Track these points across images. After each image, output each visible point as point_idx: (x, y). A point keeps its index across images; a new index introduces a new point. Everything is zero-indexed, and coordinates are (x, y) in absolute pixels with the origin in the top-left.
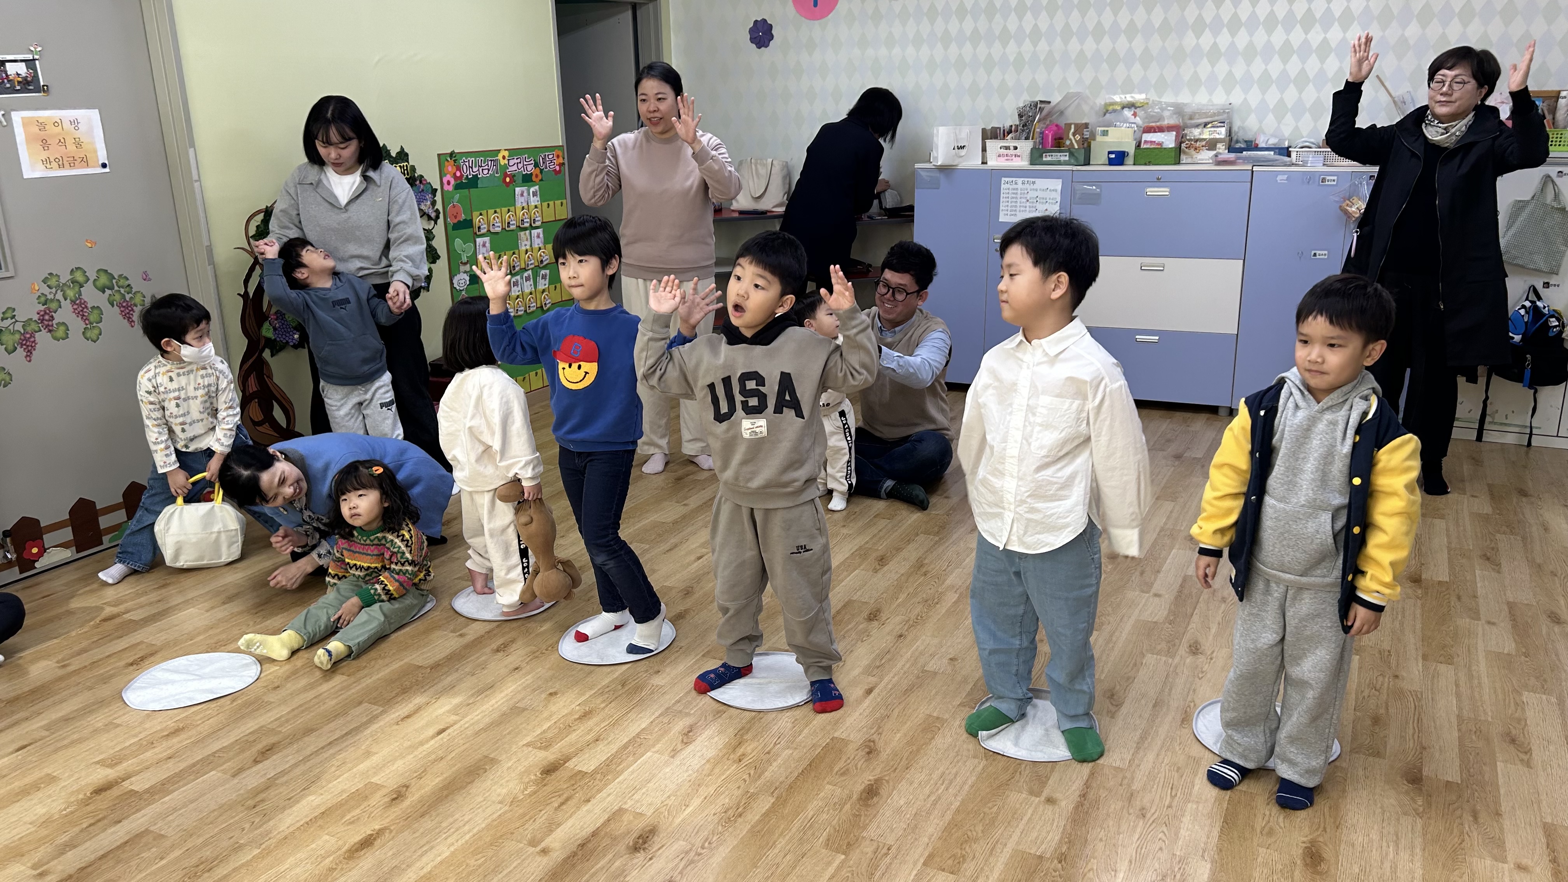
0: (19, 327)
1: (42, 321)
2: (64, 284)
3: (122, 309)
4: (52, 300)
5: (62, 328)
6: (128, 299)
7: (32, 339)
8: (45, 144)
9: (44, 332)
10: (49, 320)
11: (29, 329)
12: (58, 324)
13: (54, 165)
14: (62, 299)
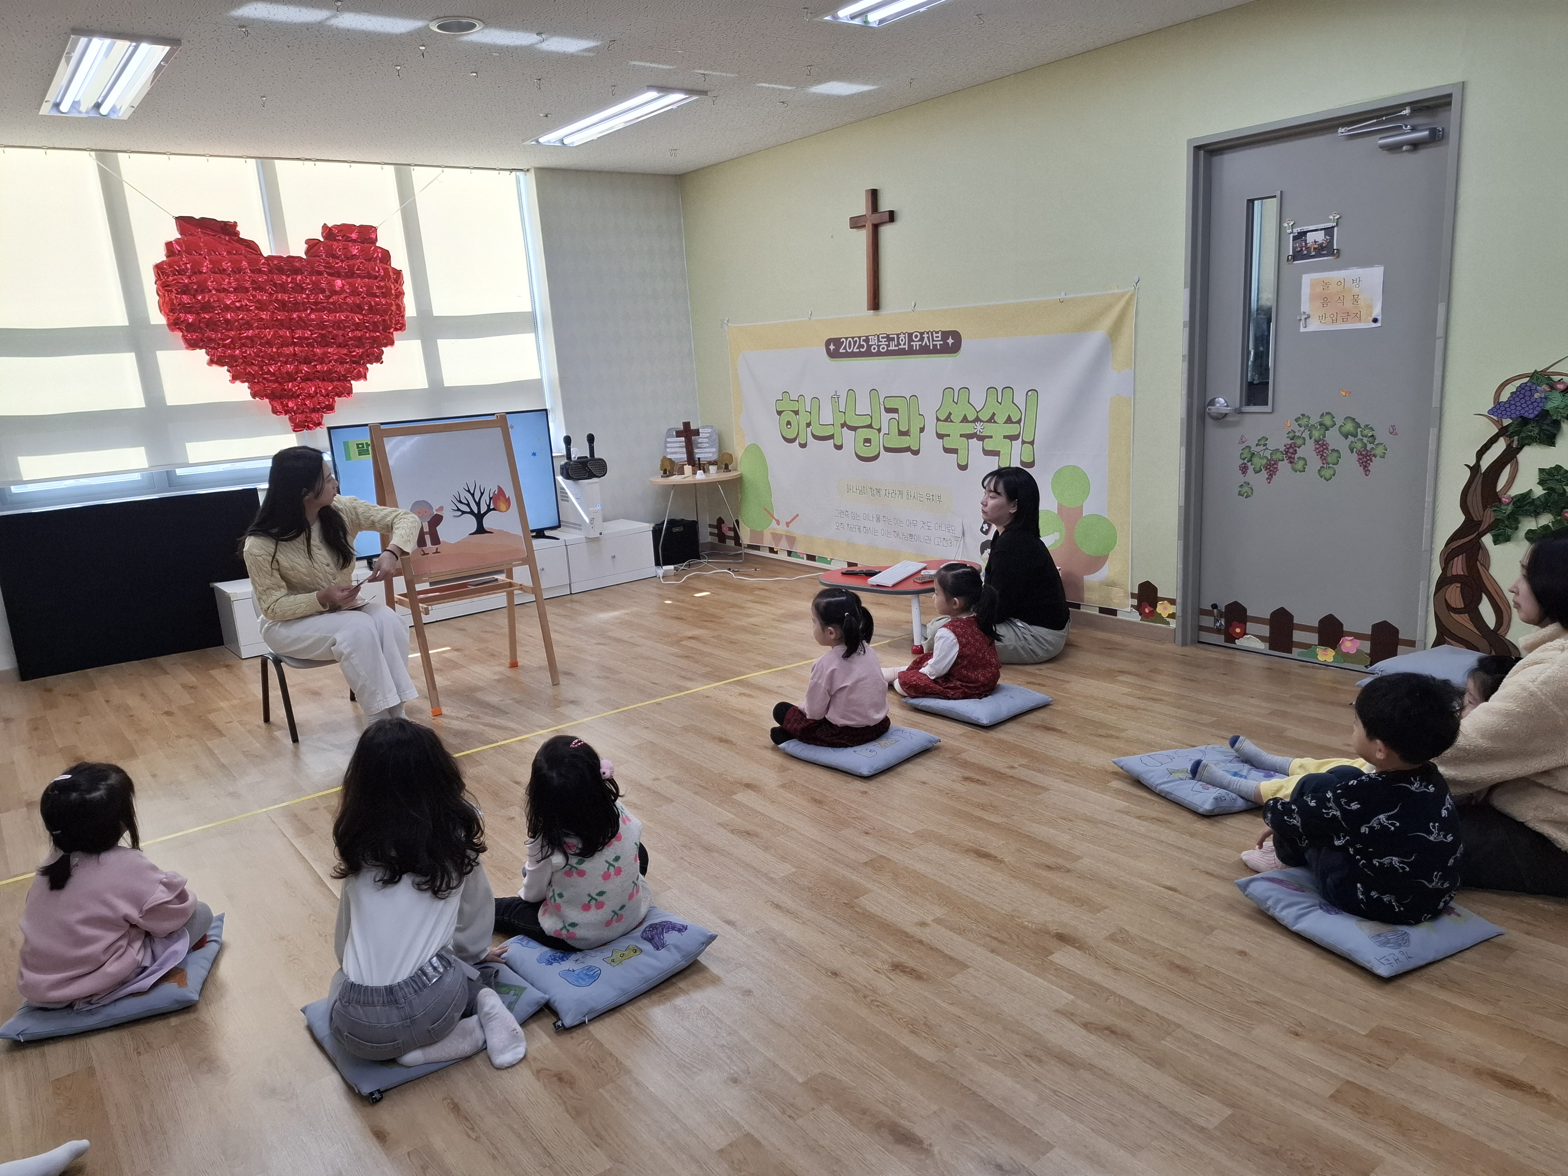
0: (1268, 454)
1: (1287, 453)
2: (1313, 426)
3: (1360, 457)
4: (1299, 437)
5: (1301, 463)
6: (1368, 448)
7: (1275, 466)
8: (1325, 301)
9: (1286, 461)
10: (1292, 453)
11: (1274, 457)
12: (1299, 458)
13: (1329, 319)
14: (1307, 438)
